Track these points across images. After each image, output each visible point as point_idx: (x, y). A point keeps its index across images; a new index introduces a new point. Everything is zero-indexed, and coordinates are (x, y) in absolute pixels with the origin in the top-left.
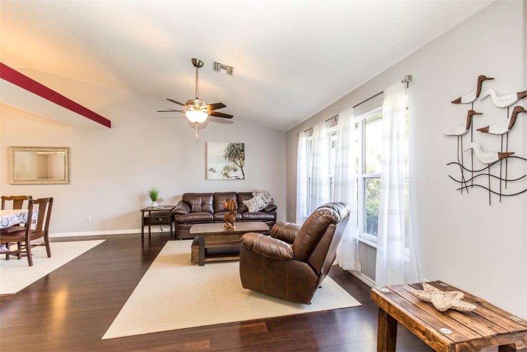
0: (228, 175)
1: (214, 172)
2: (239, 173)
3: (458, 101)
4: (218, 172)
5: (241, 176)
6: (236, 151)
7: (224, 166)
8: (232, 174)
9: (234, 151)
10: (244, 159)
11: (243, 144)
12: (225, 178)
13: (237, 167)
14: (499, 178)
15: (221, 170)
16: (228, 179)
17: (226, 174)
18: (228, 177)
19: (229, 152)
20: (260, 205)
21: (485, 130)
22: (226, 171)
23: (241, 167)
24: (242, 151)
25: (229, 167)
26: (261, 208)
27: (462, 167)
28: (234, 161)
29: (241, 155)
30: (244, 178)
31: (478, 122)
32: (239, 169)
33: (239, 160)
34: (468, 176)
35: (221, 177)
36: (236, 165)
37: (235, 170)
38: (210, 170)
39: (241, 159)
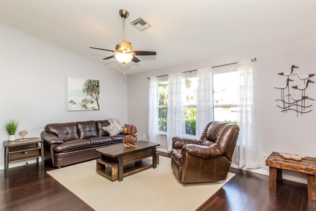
0: (86, 106)
1: (74, 103)
2: (95, 105)
3: (282, 74)
4: (78, 104)
5: (97, 108)
6: (93, 86)
7: (83, 98)
8: (89, 106)
9: (91, 86)
10: (99, 94)
11: (98, 81)
12: (84, 109)
13: (94, 100)
14: (301, 106)
15: (81, 102)
16: (87, 109)
17: (84, 106)
18: (86, 108)
19: (87, 87)
20: (120, 129)
21: (296, 87)
22: (85, 103)
23: (97, 100)
24: (97, 87)
25: (87, 99)
26: (121, 131)
27: (284, 102)
28: (91, 95)
29: (96, 90)
30: (99, 109)
31: (291, 84)
32: (96, 102)
33: (95, 94)
34: (287, 105)
35: (80, 108)
36: (92, 98)
37: (92, 102)
38: (70, 102)
39: (97, 94)
